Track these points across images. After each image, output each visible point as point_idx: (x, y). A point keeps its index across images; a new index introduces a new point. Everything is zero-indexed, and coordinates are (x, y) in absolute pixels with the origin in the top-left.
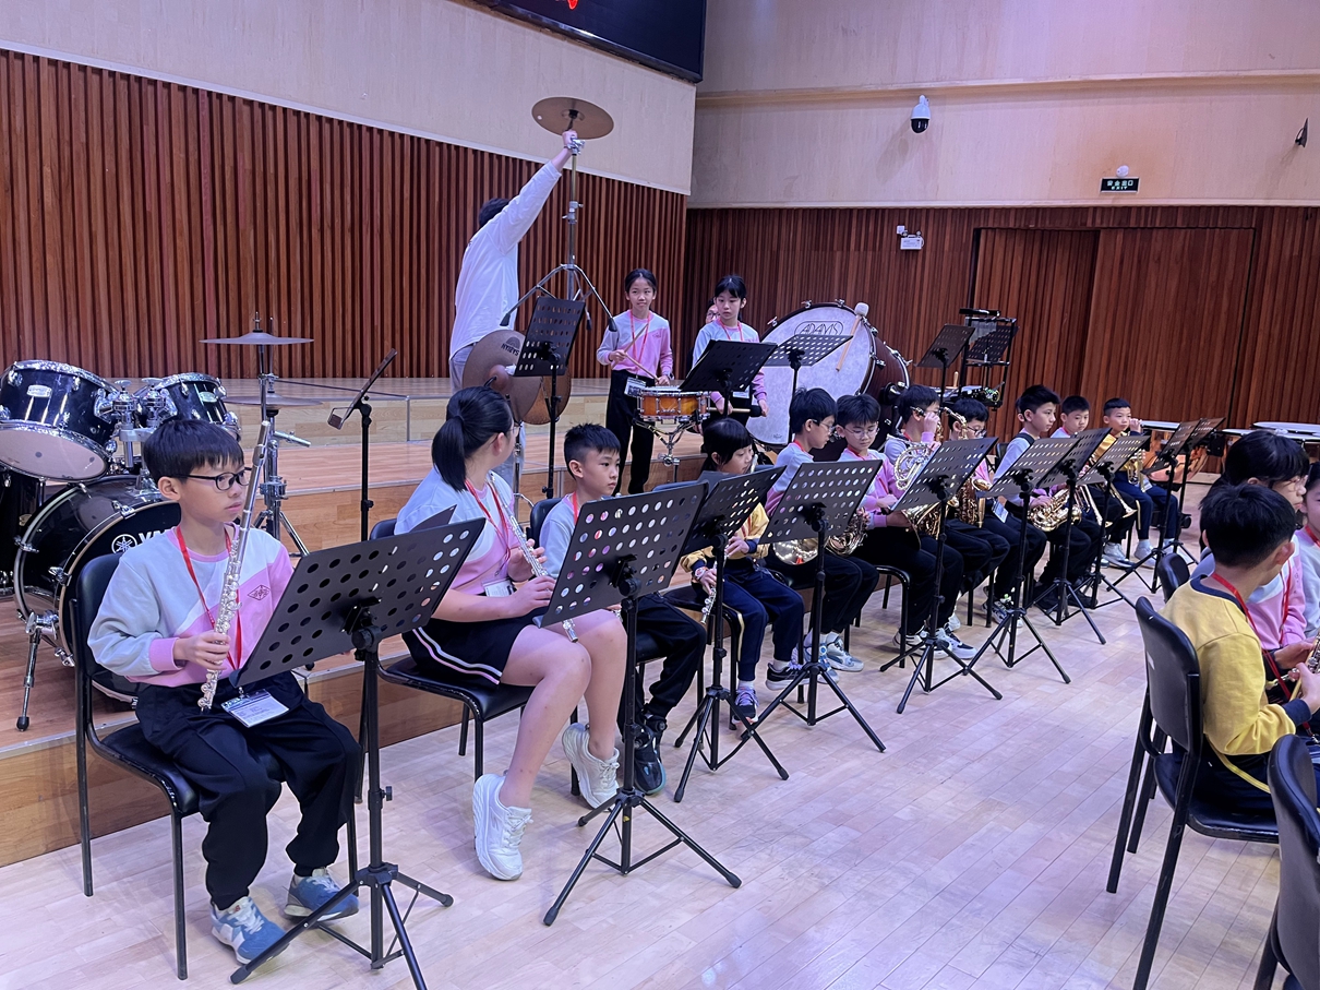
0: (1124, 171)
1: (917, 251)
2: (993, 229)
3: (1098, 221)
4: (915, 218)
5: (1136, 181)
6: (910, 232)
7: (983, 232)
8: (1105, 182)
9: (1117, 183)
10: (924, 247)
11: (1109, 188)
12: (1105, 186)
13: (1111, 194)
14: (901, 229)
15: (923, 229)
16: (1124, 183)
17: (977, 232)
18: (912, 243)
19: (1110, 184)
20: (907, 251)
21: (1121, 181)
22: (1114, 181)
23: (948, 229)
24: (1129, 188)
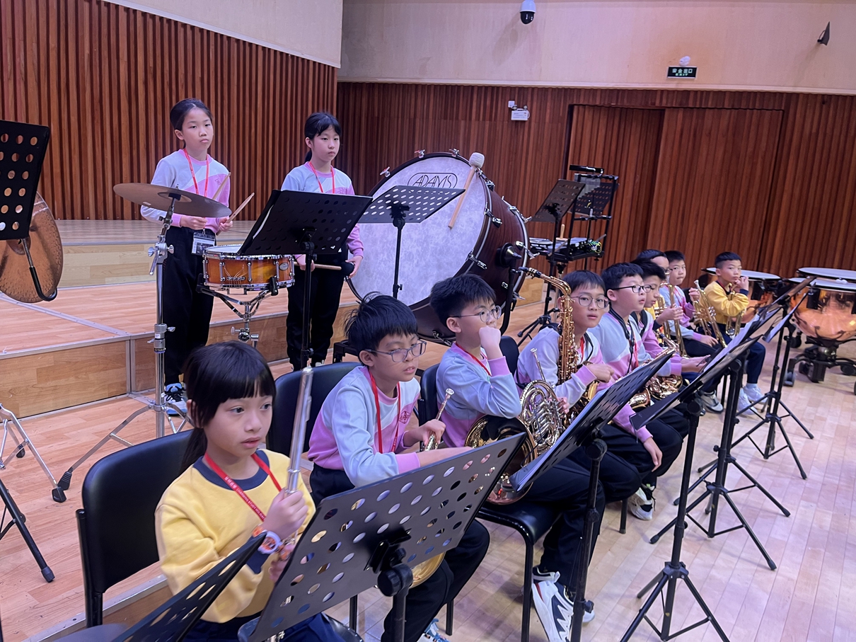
0: (686, 61)
1: (524, 121)
2: (584, 105)
3: (664, 101)
4: (522, 94)
5: (695, 70)
6: (520, 106)
7: (576, 107)
8: (671, 69)
9: (680, 71)
10: (530, 119)
11: (674, 75)
12: (671, 73)
13: (675, 80)
14: (511, 104)
15: (529, 103)
16: (686, 71)
17: (571, 107)
18: (520, 115)
19: (674, 71)
20: (517, 121)
21: (683, 69)
22: (678, 68)
23: (549, 104)
24: (689, 75)
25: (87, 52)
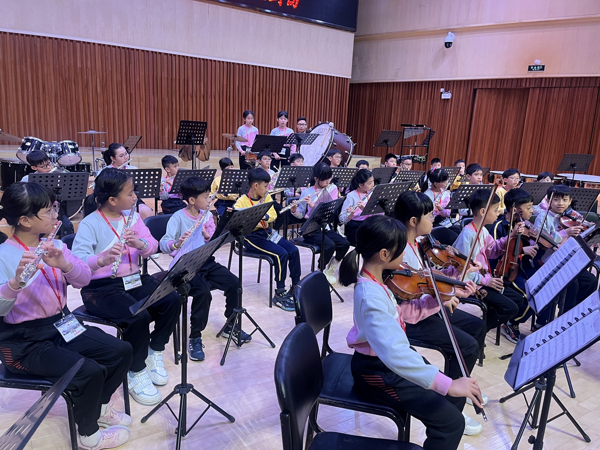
0: (538, 62)
1: (449, 99)
2: (482, 89)
3: (528, 84)
4: (448, 85)
5: (544, 66)
6: (446, 91)
7: (478, 90)
8: (530, 67)
9: (535, 68)
10: (452, 97)
11: (532, 70)
12: (530, 69)
13: (532, 72)
14: (442, 90)
15: (451, 91)
16: (538, 67)
17: (475, 90)
18: (447, 96)
19: (532, 68)
20: (445, 99)
21: (537, 66)
22: (534, 66)
23: (462, 89)
24: (540, 70)
25: (237, 84)
